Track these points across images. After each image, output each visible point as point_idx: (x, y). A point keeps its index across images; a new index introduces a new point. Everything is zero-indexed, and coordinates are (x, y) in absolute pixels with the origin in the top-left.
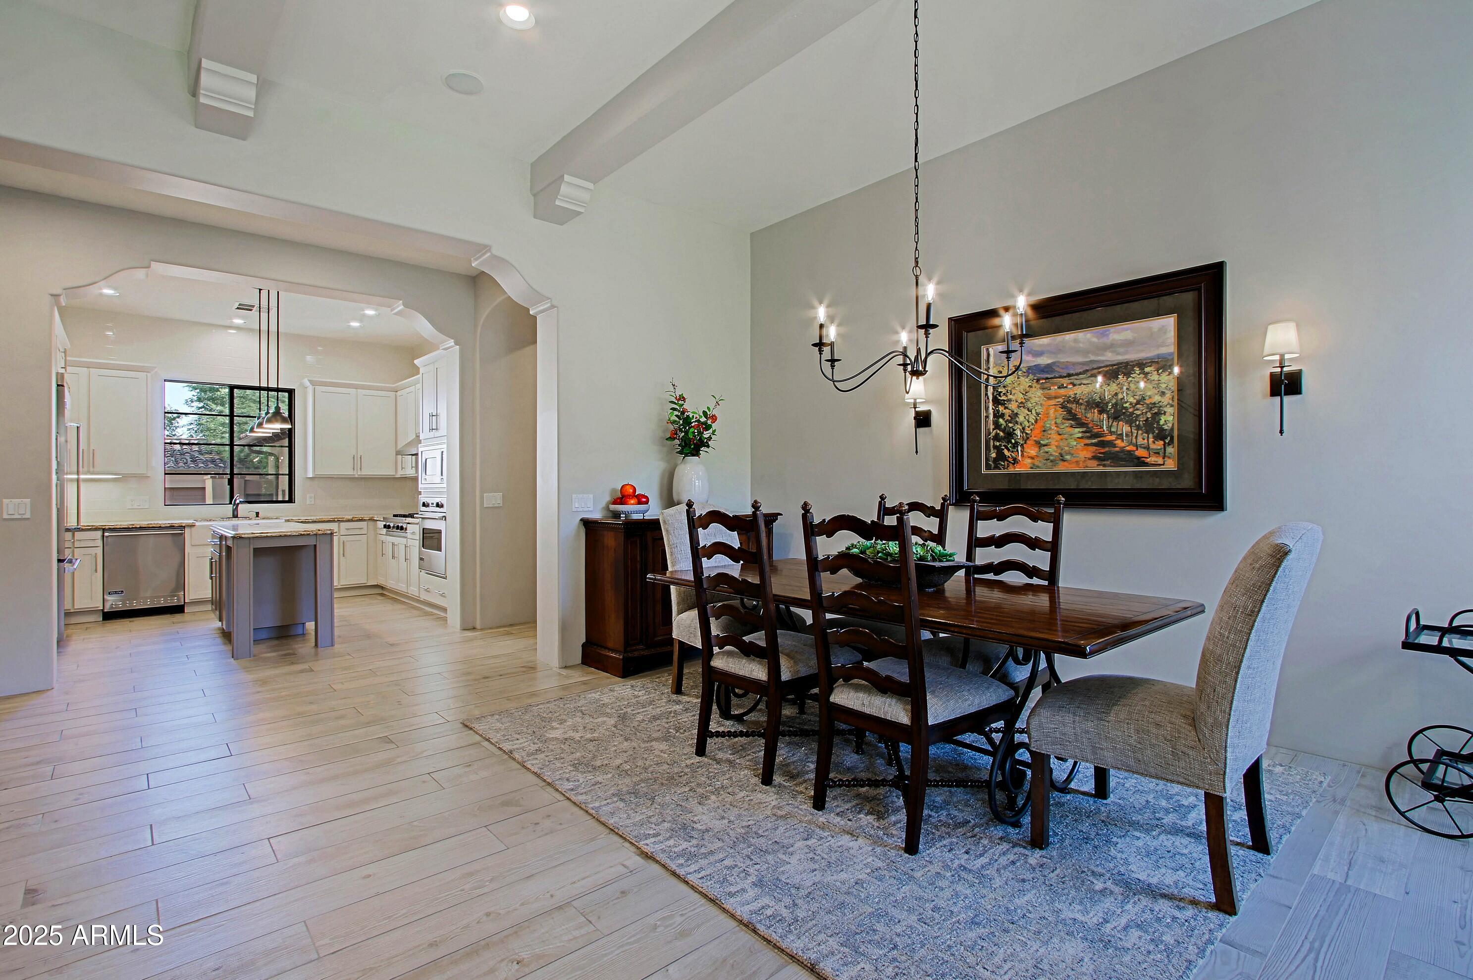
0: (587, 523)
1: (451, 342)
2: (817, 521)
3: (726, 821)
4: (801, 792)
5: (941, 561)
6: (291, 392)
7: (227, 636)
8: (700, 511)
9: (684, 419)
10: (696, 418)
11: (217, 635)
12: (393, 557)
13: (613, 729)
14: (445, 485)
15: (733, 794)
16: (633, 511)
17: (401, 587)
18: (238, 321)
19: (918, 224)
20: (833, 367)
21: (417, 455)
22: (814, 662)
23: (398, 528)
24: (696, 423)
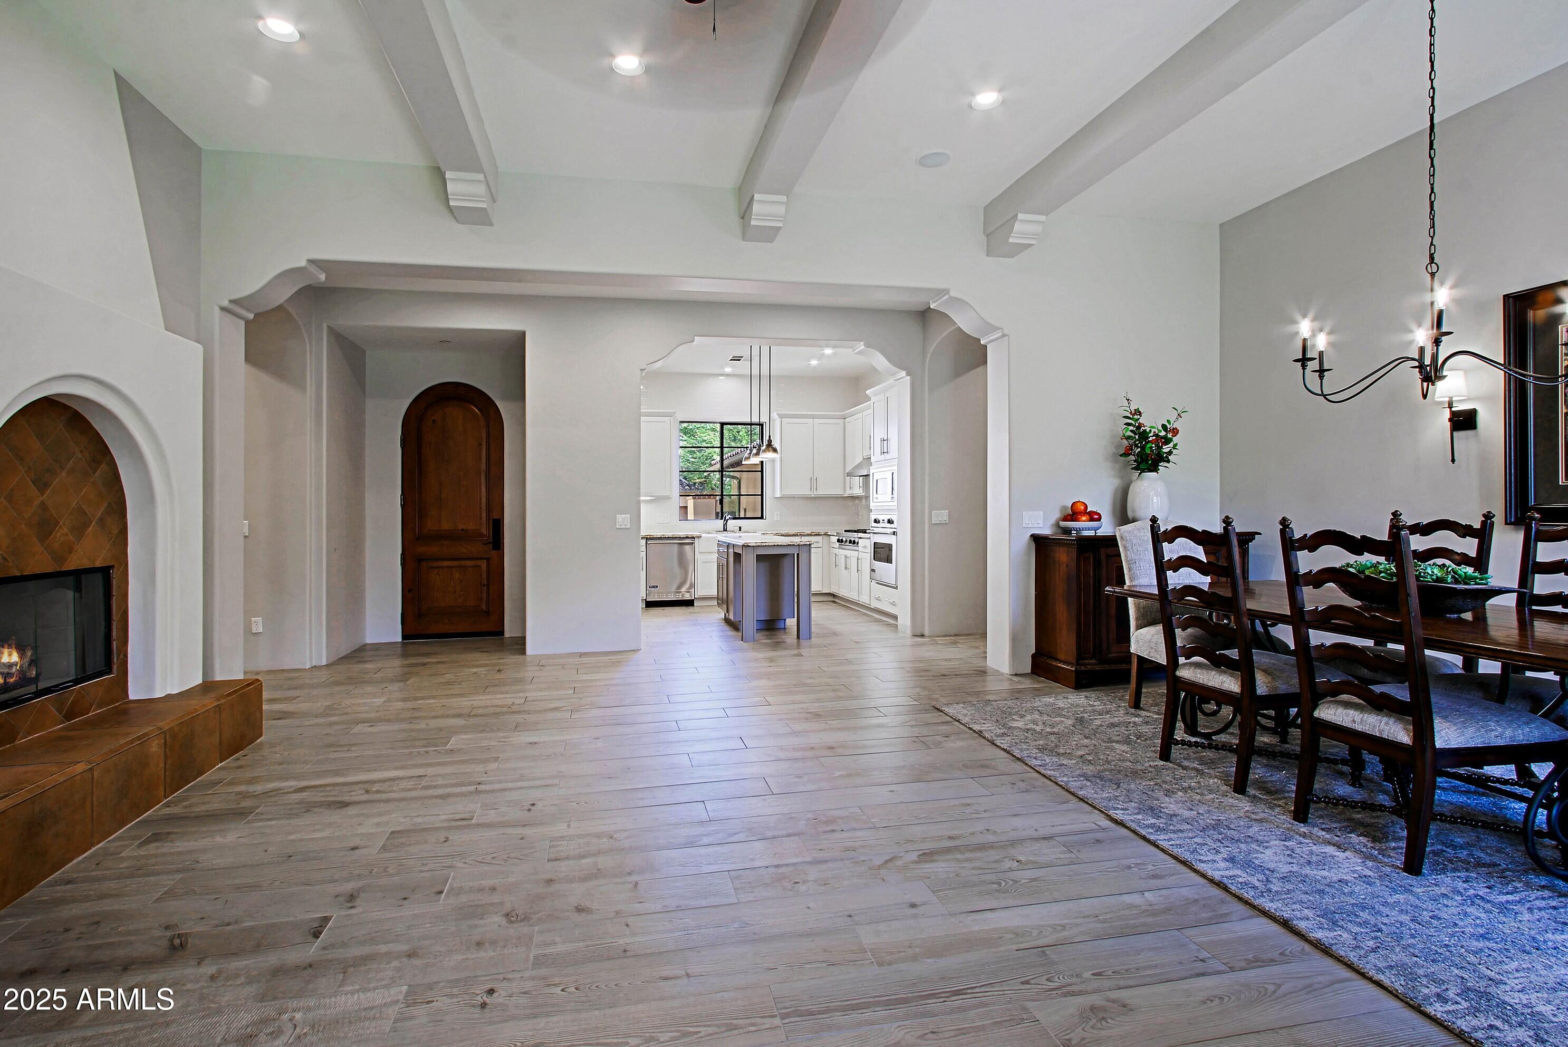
0: (1038, 541)
1: (903, 373)
2: (1297, 536)
3: (1195, 813)
4: (1280, 806)
5: (1466, 584)
6: (762, 425)
7: (733, 625)
8: (1165, 526)
9: (1140, 434)
10: (1154, 432)
11: (724, 624)
12: (846, 568)
13: (1072, 728)
14: (895, 503)
15: (1202, 794)
16: (1085, 528)
17: (853, 596)
18: (728, 370)
19: (1434, 217)
20: (1321, 377)
21: (868, 475)
22: (1295, 681)
23: (850, 542)
24: (1154, 438)
